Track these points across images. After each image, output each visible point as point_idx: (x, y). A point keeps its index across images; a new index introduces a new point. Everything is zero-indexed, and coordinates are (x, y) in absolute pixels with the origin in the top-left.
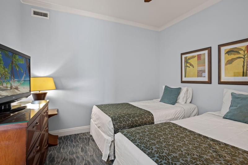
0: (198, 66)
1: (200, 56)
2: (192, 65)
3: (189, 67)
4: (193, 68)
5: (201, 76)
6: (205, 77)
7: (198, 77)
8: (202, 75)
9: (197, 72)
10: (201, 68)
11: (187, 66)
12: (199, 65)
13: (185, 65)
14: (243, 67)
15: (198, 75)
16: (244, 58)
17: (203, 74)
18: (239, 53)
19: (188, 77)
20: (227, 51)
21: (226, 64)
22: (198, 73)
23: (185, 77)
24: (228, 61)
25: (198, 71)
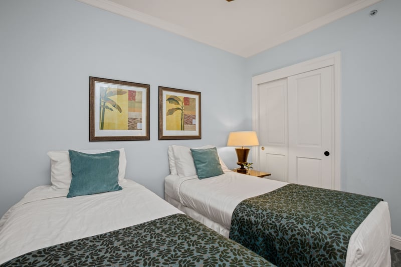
0: (129, 111)
1: (134, 94)
2: (118, 106)
3: (112, 110)
4: (121, 112)
5: (135, 128)
6: (141, 129)
7: (129, 129)
8: (136, 126)
9: (127, 120)
10: (134, 115)
11: (107, 107)
12: (131, 109)
13: (102, 104)
14: (182, 119)
15: (129, 126)
16: (182, 110)
17: (139, 125)
18: (178, 104)
19: (108, 129)
20: (168, 97)
21: (167, 115)
22: (129, 122)
23: (102, 128)
24: (169, 110)
25: (129, 118)
